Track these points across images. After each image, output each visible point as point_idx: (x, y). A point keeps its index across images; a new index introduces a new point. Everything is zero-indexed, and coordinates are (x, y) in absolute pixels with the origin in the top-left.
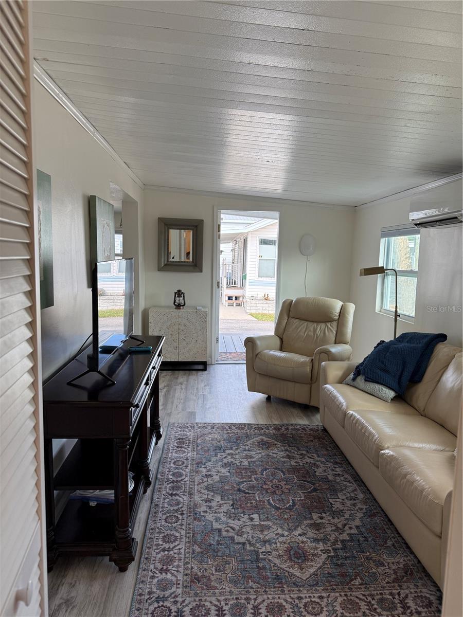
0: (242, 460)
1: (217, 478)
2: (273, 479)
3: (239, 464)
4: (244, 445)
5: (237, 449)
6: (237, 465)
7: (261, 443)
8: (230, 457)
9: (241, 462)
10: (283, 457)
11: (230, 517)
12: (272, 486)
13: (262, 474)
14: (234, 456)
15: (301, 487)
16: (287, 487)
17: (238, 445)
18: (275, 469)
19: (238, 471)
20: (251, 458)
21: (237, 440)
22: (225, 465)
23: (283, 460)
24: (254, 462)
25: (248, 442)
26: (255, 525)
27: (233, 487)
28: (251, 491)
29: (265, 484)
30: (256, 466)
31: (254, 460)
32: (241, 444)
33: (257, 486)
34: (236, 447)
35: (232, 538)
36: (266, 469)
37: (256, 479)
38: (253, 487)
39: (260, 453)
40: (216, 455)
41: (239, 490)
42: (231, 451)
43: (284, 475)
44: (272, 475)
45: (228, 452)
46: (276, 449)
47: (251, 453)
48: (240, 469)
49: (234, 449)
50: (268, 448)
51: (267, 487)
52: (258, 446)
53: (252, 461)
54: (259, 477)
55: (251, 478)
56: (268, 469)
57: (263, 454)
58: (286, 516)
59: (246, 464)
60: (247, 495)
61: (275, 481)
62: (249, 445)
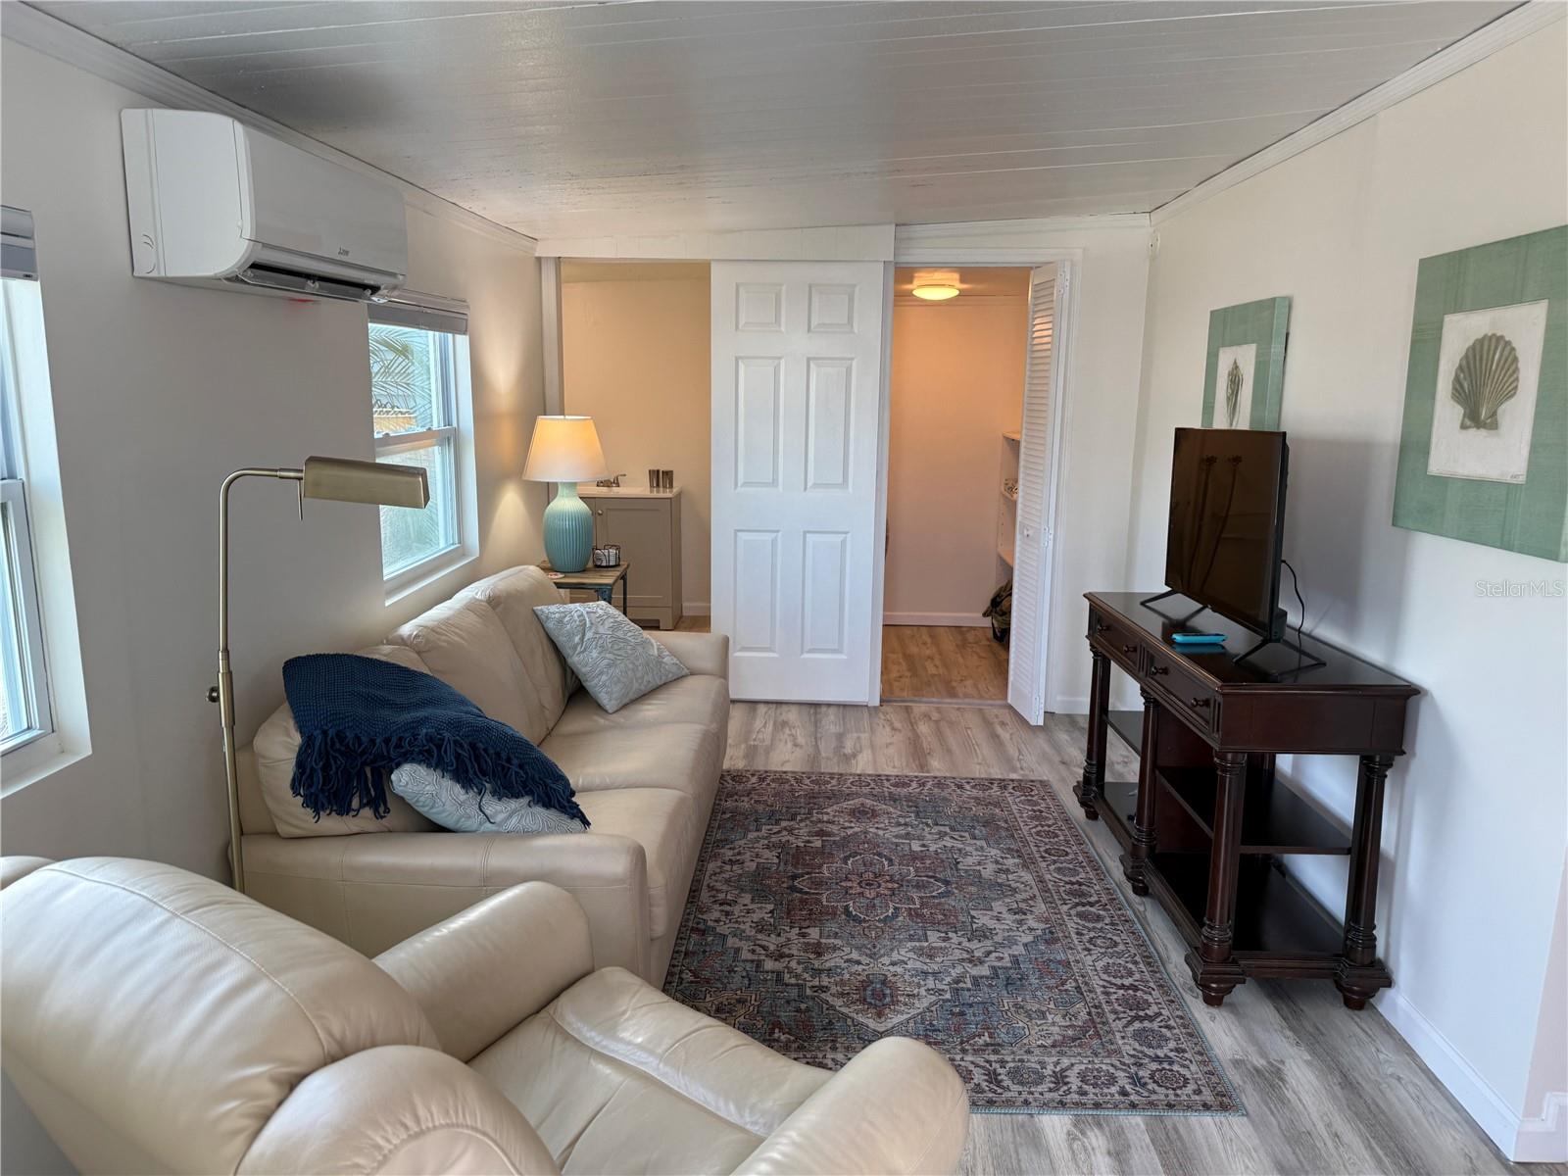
0: (943, 945)
1: (998, 906)
2: (873, 899)
3: (950, 935)
4: (940, 992)
5: (957, 982)
6: (956, 932)
7: (888, 999)
8: (976, 954)
9: (947, 939)
10: (835, 948)
11: (960, 850)
12: (879, 886)
13: (895, 908)
14: (965, 956)
15: (819, 884)
16: (849, 884)
17: (956, 991)
18: (865, 921)
19: (952, 920)
20: (921, 948)
21: (962, 1014)
22: (984, 934)
23: (838, 942)
24: (911, 938)
25: (925, 1003)
26: (919, 840)
27: (960, 888)
28: (923, 881)
29: (892, 890)
30: (907, 928)
31: (914, 944)
32: (948, 996)
33: (910, 888)
34: (961, 985)
35: (953, 829)
36: (885, 920)
37: (911, 900)
38: (918, 886)
39: (893, 964)
40: (1015, 960)
41: (947, 883)
42: (975, 971)
43: (846, 908)
44: (874, 906)
45: (984, 971)
46: (847, 976)
47: (918, 965)
48: (947, 924)
49: (968, 980)
50: (866, 983)
51: (890, 885)
52: (897, 989)
53: (919, 940)
54: (904, 903)
55: (922, 904)
56: (879, 921)
57: (886, 960)
58: (866, 846)
59: (934, 937)
60: (930, 874)
61: (870, 893)
62: (923, 992)
